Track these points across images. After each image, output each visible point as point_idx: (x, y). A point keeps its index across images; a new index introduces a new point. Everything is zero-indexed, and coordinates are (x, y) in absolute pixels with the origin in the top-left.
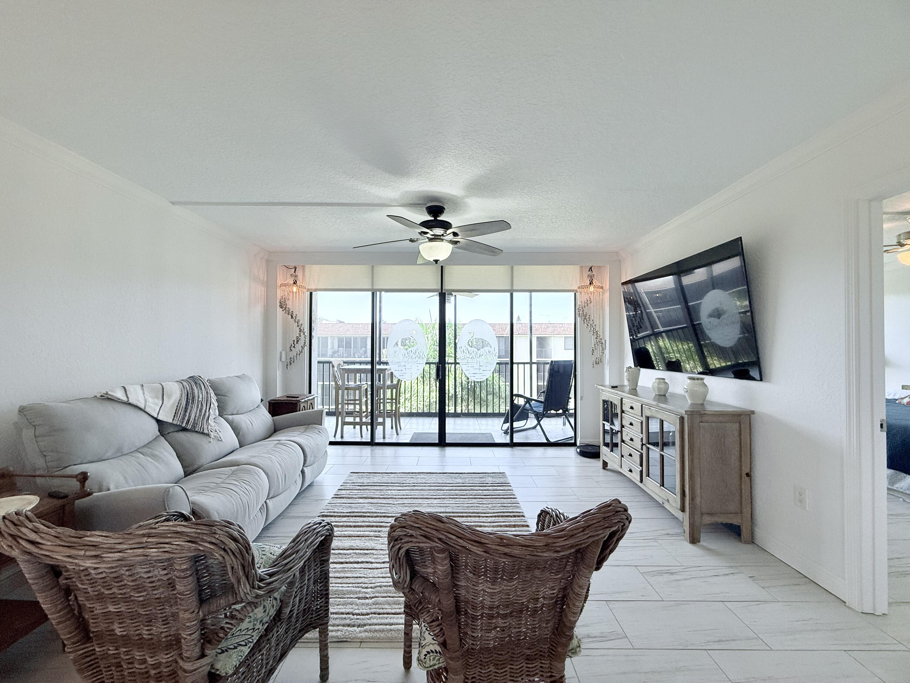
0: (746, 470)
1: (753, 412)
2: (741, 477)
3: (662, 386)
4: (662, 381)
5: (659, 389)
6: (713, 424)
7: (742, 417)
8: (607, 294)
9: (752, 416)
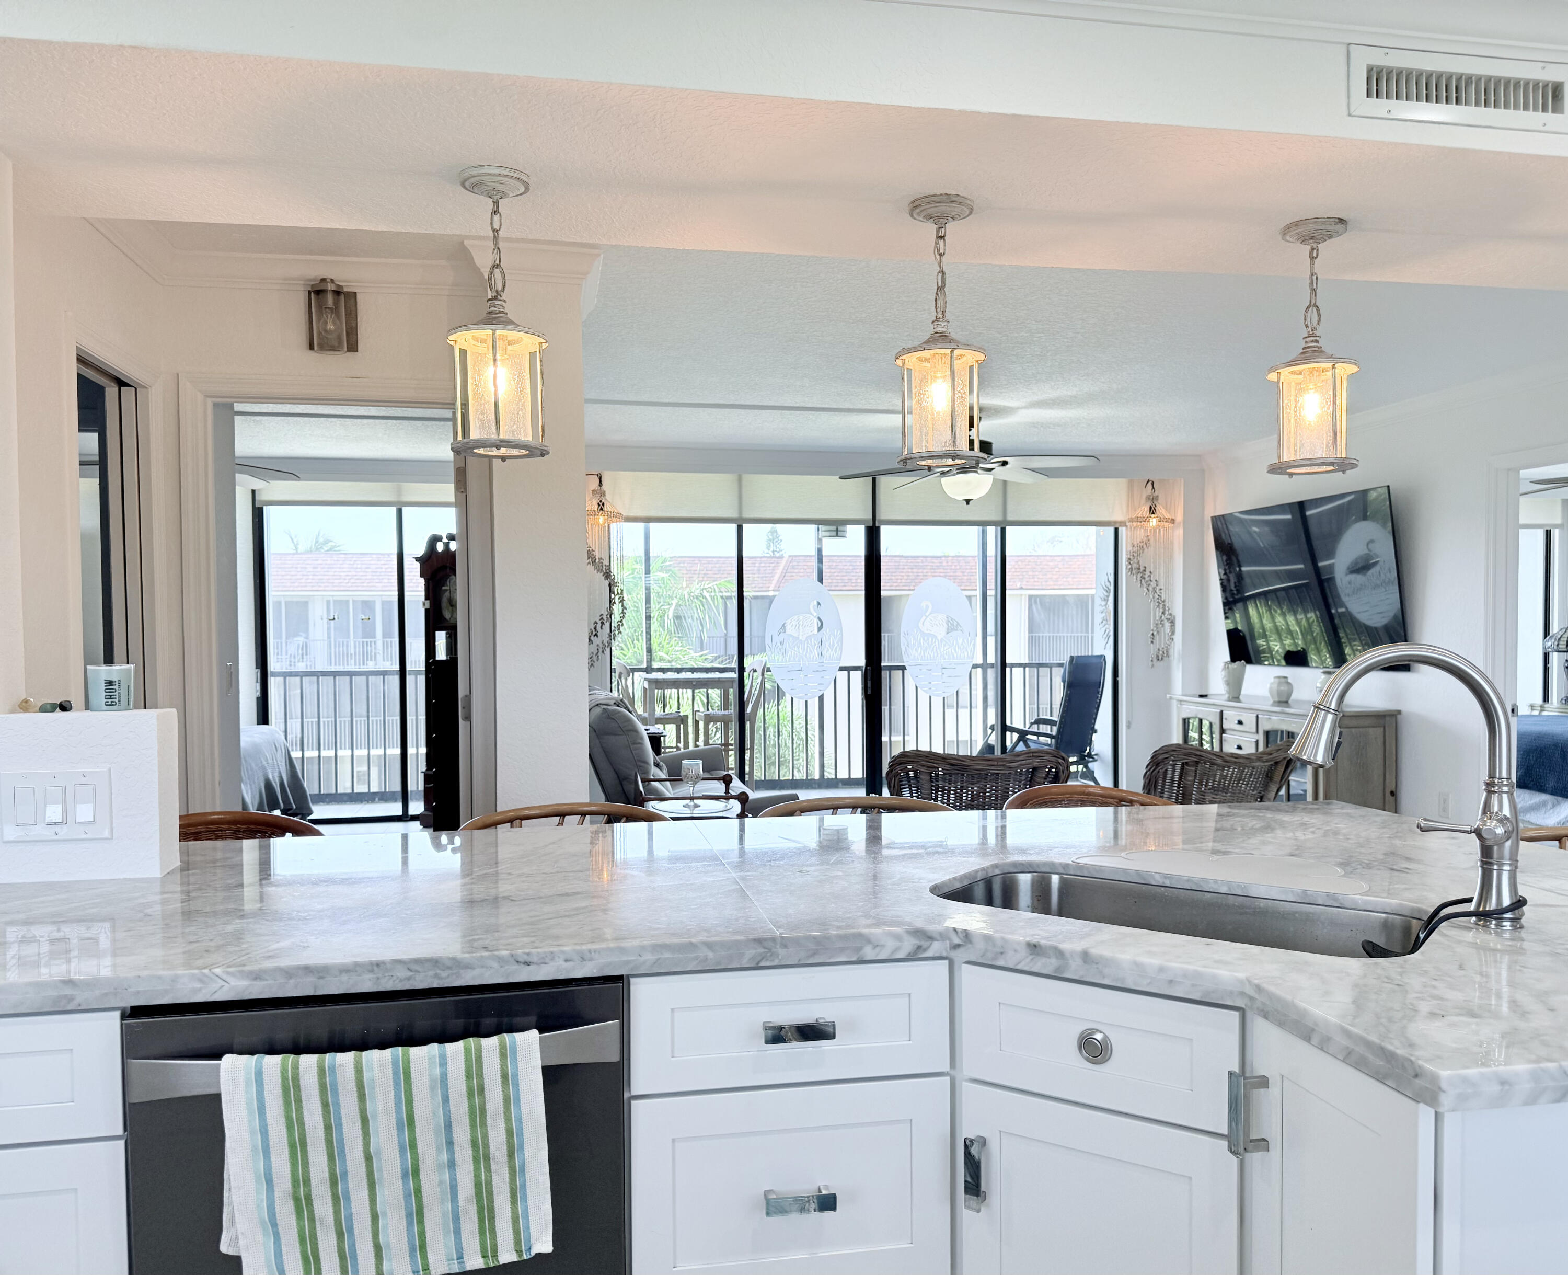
0: (1390, 787)
1: (1399, 712)
2: (1384, 795)
3: (1284, 688)
4: (1283, 680)
5: (1279, 693)
6: (1353, 730)
7: (1388, 719)
8: (1179, 532)
9: (1399, 716)
